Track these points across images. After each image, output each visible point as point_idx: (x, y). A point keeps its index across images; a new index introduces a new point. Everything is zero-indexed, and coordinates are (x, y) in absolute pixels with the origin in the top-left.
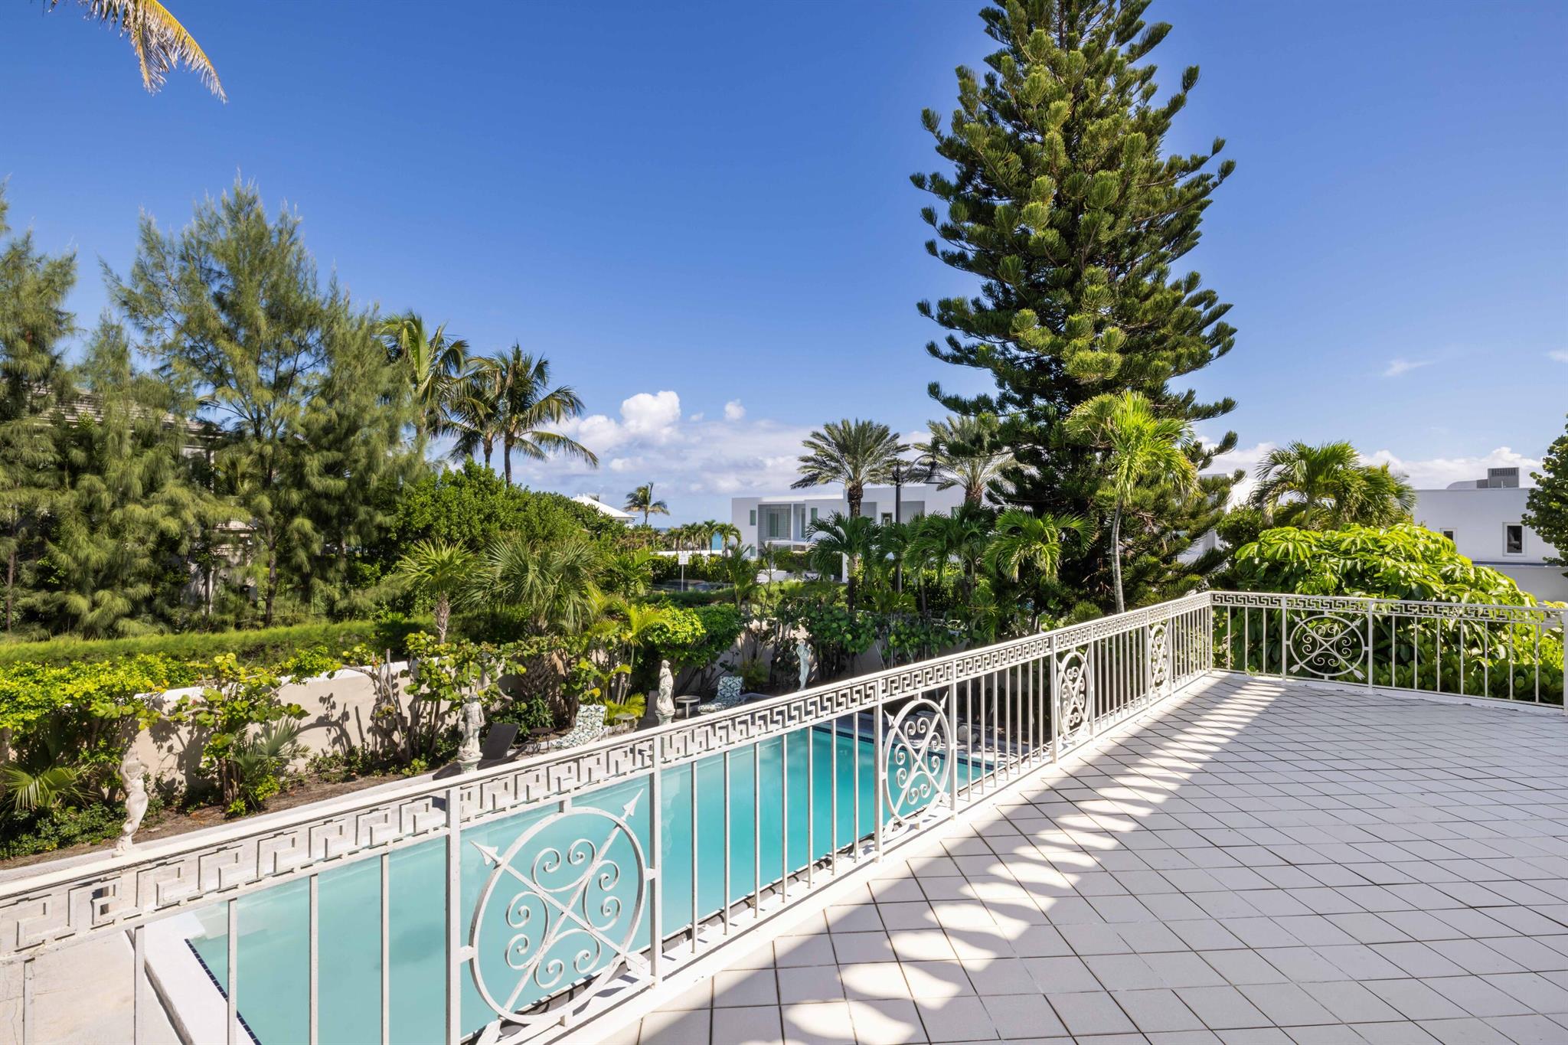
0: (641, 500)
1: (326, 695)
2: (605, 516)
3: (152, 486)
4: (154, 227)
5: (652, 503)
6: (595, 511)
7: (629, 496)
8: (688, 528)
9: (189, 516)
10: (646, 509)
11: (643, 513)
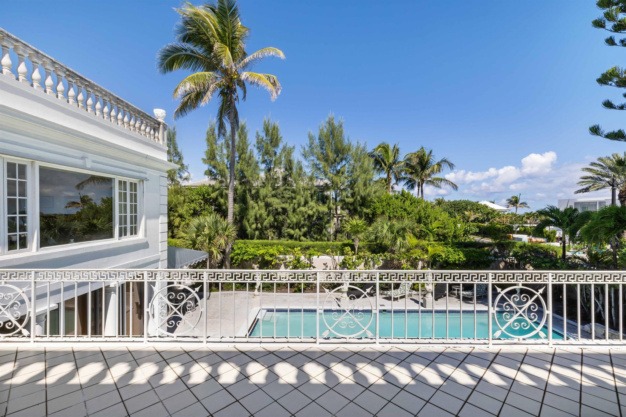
0: (514, 202)
1: (325, 263)
2: (491, 209)
3: (306, 203)
4: (311, 133)
5: (520, 202)
6: (487, 207)
7: (507, 200)
8: (528, 214)
9: (314, 210)
10: (516, 206)
11: (515, 208)
